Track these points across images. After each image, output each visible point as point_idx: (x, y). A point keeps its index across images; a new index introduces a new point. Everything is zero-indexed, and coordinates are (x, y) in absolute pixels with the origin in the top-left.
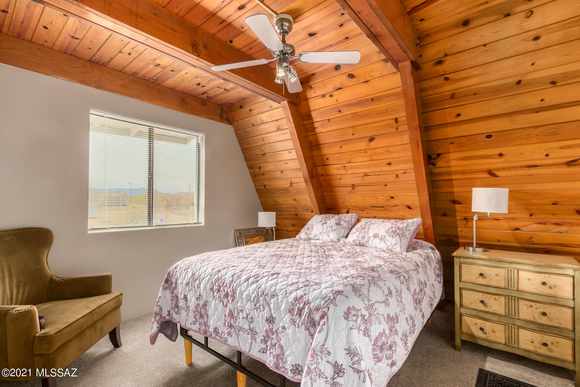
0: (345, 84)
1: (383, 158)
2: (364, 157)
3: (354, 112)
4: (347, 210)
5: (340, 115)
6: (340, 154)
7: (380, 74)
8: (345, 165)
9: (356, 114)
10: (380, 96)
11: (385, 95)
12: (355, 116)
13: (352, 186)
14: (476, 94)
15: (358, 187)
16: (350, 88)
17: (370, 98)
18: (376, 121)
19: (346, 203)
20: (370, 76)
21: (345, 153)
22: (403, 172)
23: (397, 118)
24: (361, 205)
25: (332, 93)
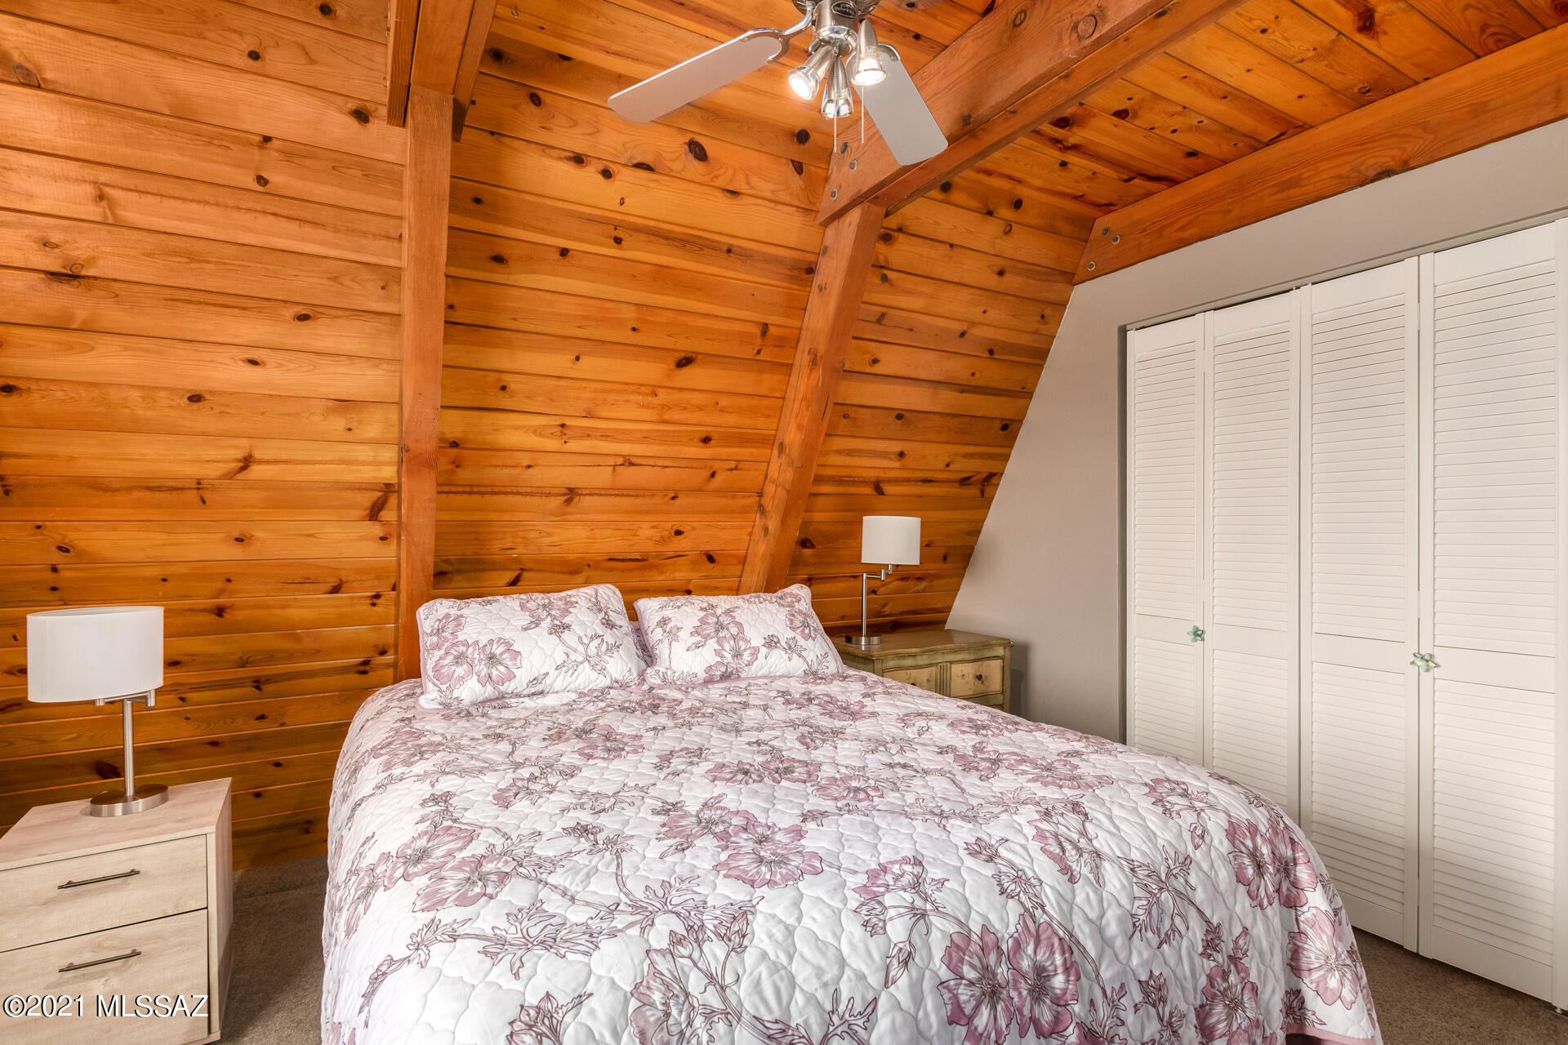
0: (669, 164)
1: (695, 421)
2: (643, 406)
3: (664, 264)
4: (515, 574)
5: (613, 251)
6: (563, 383)
7: (773, 191)
8: (568, 422)
9: (667, 270)
10: (751, 250)
11: (765, 254)
12: (661, 277)
13: (565, 494)
14: (911, 330)
15: (587, 498)
16: (679, 184)
17: (724, 244)
18: (716, 313)
19: (520, 550)
20: (748, 183)
21: (585, 384)
22: (733, 464)
23: (767, 324)
24: (571, 557)
25: (613, 168)
